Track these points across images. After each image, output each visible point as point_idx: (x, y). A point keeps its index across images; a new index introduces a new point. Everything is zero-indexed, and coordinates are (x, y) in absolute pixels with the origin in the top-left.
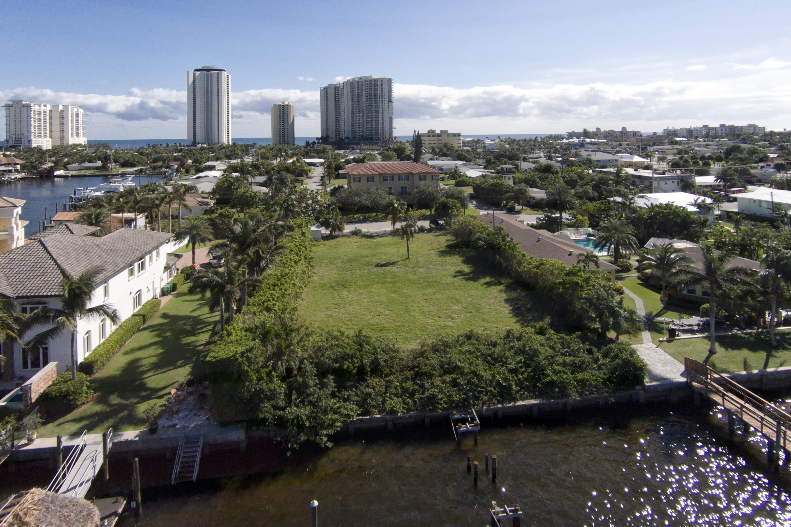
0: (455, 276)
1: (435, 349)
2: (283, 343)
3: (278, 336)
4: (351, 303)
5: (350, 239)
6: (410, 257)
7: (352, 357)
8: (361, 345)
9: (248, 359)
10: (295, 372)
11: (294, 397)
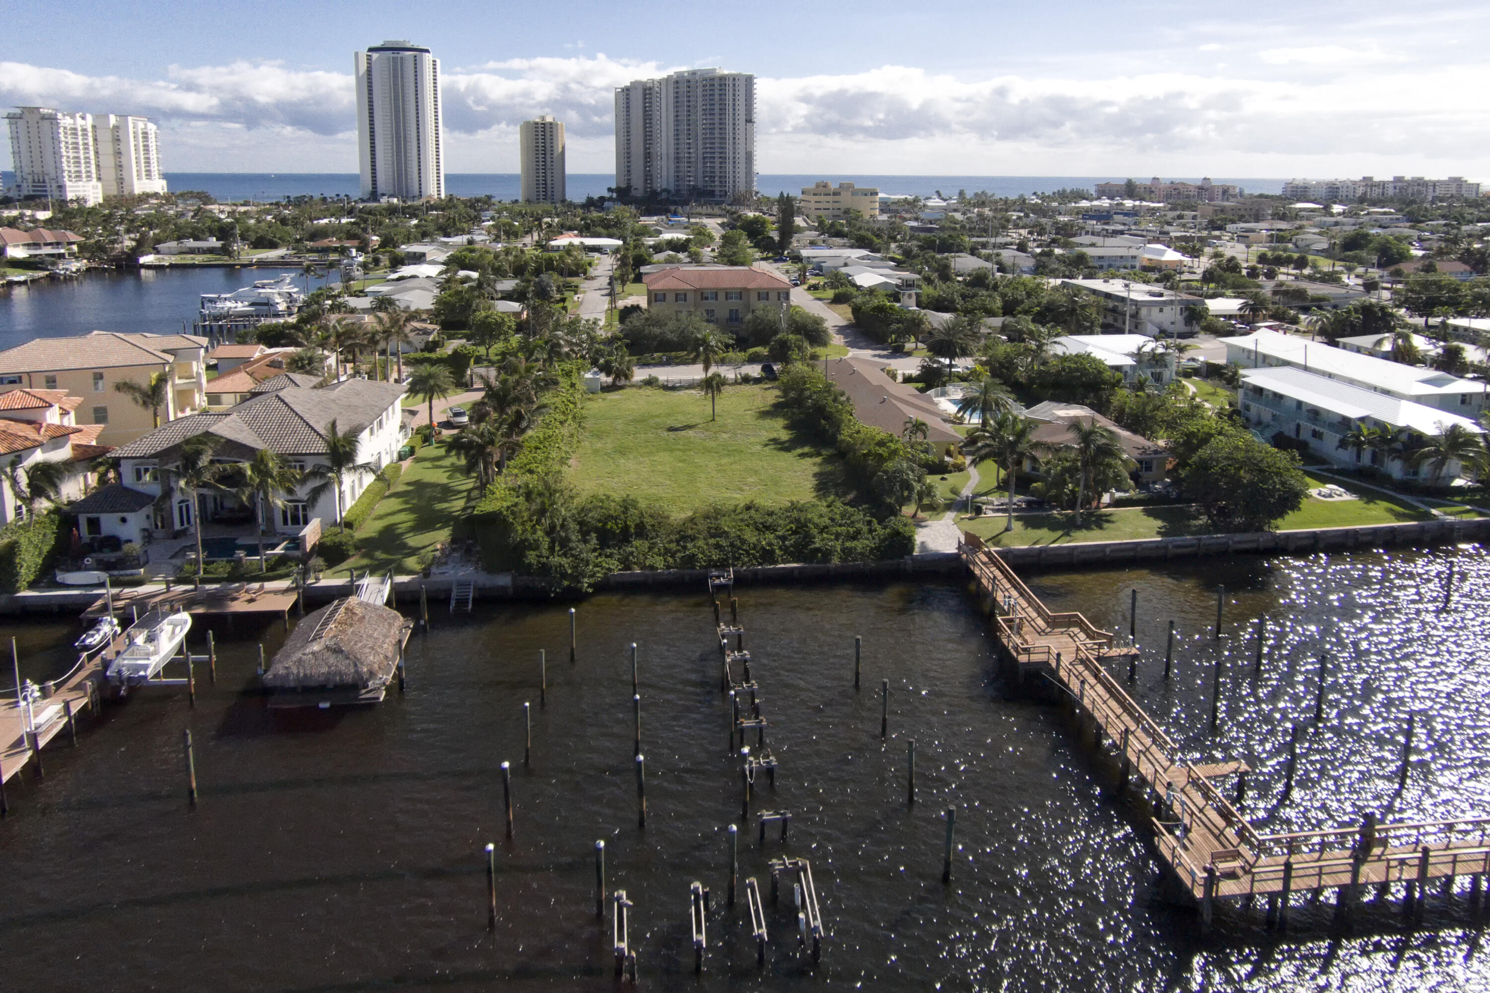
0: (766, 445)
1: (707, 517)
2: (546, 501)
3: (540, 494)
4: (628, 472)
5: (641, 391)
6: (717, 418)
7: (616, 518)
8: (626, 509)
9: (513, 513)
10: (558, 528)
11: (557, 548)
